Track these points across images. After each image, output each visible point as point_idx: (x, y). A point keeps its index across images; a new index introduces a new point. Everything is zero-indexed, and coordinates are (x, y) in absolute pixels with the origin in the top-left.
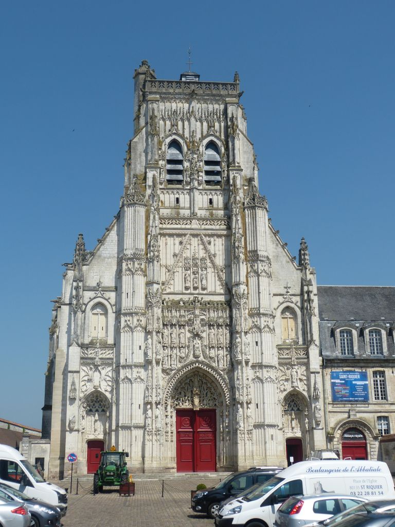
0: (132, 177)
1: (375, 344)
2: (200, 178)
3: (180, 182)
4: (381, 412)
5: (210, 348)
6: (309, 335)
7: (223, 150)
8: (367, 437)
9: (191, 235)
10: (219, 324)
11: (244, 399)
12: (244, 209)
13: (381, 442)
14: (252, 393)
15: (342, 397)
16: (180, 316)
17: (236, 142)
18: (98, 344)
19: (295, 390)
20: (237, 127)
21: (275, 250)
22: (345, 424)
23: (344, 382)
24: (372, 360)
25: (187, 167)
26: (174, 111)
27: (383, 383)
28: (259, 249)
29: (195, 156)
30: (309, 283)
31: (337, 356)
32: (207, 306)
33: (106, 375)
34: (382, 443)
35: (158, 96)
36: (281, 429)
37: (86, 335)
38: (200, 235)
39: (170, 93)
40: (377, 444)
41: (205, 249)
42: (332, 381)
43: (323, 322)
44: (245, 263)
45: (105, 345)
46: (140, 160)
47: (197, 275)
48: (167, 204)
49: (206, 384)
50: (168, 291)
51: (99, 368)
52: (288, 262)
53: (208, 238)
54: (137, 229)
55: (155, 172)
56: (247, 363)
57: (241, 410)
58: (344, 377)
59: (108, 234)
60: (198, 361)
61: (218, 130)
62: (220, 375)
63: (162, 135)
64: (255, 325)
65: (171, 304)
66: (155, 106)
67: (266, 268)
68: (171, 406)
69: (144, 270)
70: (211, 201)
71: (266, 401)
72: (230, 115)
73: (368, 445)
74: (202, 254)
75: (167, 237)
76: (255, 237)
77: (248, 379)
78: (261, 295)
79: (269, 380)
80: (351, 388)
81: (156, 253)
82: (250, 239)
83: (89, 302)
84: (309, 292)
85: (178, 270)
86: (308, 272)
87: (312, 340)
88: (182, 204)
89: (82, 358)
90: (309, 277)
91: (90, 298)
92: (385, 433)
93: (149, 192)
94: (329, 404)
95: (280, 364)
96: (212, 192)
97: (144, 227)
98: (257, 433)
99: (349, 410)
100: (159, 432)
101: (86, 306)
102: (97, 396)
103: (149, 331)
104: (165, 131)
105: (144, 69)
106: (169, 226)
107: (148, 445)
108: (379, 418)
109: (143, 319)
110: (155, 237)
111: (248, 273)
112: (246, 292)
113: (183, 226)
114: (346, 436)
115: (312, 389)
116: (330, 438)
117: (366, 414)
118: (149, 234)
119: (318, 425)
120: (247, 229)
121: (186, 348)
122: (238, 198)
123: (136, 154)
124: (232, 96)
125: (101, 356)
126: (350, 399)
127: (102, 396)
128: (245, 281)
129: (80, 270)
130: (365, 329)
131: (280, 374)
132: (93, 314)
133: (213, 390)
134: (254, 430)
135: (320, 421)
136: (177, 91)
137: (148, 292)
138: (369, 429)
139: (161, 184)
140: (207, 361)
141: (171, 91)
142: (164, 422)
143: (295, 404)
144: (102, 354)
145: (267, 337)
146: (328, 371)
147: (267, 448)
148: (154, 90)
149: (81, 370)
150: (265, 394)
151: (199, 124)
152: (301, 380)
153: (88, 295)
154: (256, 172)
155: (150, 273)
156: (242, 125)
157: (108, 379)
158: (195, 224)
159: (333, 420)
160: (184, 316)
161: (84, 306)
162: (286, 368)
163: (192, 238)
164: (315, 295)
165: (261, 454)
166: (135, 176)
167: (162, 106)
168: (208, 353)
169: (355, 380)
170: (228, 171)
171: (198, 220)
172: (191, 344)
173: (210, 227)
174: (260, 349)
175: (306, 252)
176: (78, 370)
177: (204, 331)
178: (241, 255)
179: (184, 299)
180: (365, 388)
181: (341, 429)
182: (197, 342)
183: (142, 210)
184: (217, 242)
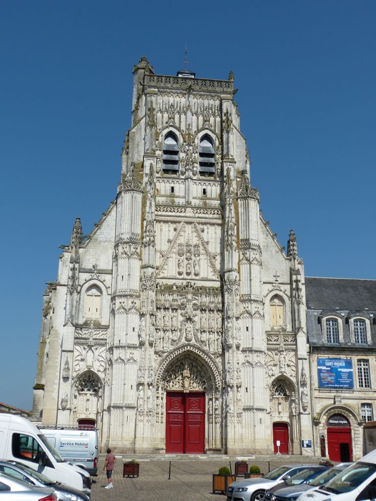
0: (129, 165)
1: (359, 334)
2: (195, 169)
3: (175, 172)
4: (365, 399)
5: (201, 332)
6: (297, 323)
7: (217, 143)
8: (351, 423)
9: (185, 222)
10: (210, 309)
11: (234, 382)
12: (237, 200)
13: (364, 428)
14: (242, 377)
15: (327, 384)
16: (173, 300)
17: (231, 136)
18: (92, 325)
19: (282, 376)
20: (232, 122)
21: (265, 241)
22: (330, 410)
23: (329, 369)
24: (356, 348)
25: (183, 157)
26: (172, 105)
27: (367, 371)
28: (251, 238)
29: (191, 148)
30: (298, 273)
31: (323, 344)
32: (199, 291)
33: (99, 356)
34: (366, 430)
35: (157, 90)
36: (269, 413)
37: (80, 316)
38: (193, 223)
39: (168, 88)
40: (361, 430)
41: (199, 236)
42: (319, 367)
43: (309, 310)
44: (237, 251)
45: (98, 326)
46: (138, 150)
47: (190, 261)
48: (162, 193)
49: (197, 367)
50: (162, 275)
51: (93, 348)
52: (278, 252)
53: (201, 226)
54: (133, 214)
55: (152, 161)
56: (238, 347)
57: (231, 393)
58: (330, 364)
59: (105, 219)
60: (189, 345)
61: (213, 125)
62: (211, 358)
63: (160, 127)
64: (246, 310)
65: (165, 288)
66: (153, 98)
67: (258, 256)
68: (162, 388)
69: (139, 254)
70: (204, 192)
71: (255, 386)
72: (224, 111)
73: (353, 431)
74: (195, 241)
75: (162, 223)
76: (247, 227)
77: (238, 363)
78: (252, 282)
79: (258, 364)
80: (336, 375)
81: (152, 239)
82: (243, 227)
83: (85, 283)
84: (297, 281)
85: (172, 255)
86: (296, 262)
87: (300, 328)
88: (176, 192)
89: (76, 338)
90: (298, 267)
91: (86, 280)
92: (368, 420)
93: (145, 179)
94: (315, 390)
95: (269, 349)
96: (206, 182)
97: (140, 213)
98: (247, 416)
99: (335, 396)
100: (151, 413)
101: (81, 288)
102: (89, 376)
103: (143, 313)
104: (163, 123)
105: (143, 64)
106: (164, 213)
107: (140, 425)
108: (363, 405)
109: (138, 302)
110: (151, 223)
111: (240, 261)
112: (238, 279)
113: (178, 214)
114: (331, 421)
115: (300, 375)
116: (316, 423)
117: (350, 400)
118: (145, 220)
119: (305, 410)
120: (240, 218)
121: (179, 331)
122: (231, 189)
123: (133, 144)
124: (226, 93)
125: (94, 337)
126: (336, 385)
127: (94, 377)
128: (237, 268)
129: (77, 252)
130: (350, 319)
131: (268, 359)
132: (88, 295)
133: (203, 373)
134: (244, 414)
135: (307, 407)
136: (175, 86)
137: (142, 275)
138: (354, 415)
139: (158, 173)
140: (198, 345)
141: (169, 85)
142: (155, 403)
143: (282, 389)
144: (96, 334)
145: (257, 322)
146: (315, 357)
147: (257, 432)
148: (153, 84)
149: (75, 350)
150: (255, 379)
151: (195, 117)
152: (288, 366)
153: (84, 277)
154: (248, 166)
155: (145, 257)
156: (235, 121)
157: (101, 359)
158: (189, 212)
159: (319, 406)
160: (177, 300)
161: (79, 288)
162: (274, 354)
163: (186, 225)
164: (303, 284)
165: (250, 438)
166: (133, 164)
167: (160, 99)
168: (199, 337)
169: (341, 367)
170: (222, 163)
171: (192, 208)
172: (184, 328)
173: (203, 215)
174: (250, 333)
175: (295, 243)
176: (72, 349)
177: (196, 315)
178: (234, 242)
179: (177, 284)
180: (350, 375)
181: (326, 414)
182: (189, 325)
183: (139, 196)
184: (210, 231)
